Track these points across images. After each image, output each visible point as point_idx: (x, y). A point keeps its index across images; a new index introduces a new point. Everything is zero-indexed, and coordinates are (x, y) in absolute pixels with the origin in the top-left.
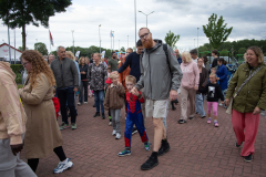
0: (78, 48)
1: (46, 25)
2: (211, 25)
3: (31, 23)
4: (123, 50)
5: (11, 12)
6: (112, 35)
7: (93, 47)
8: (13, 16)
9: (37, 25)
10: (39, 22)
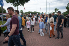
0: (31, 12)
1: (23, 6)
2: (68, 6)
3: (20, 5)
4: (43, 12)
5: (15, 3)
6: (40, 9)
7: (35, 12)
8: (15, 4)
9: (21, 6)
10: (22, 5)
